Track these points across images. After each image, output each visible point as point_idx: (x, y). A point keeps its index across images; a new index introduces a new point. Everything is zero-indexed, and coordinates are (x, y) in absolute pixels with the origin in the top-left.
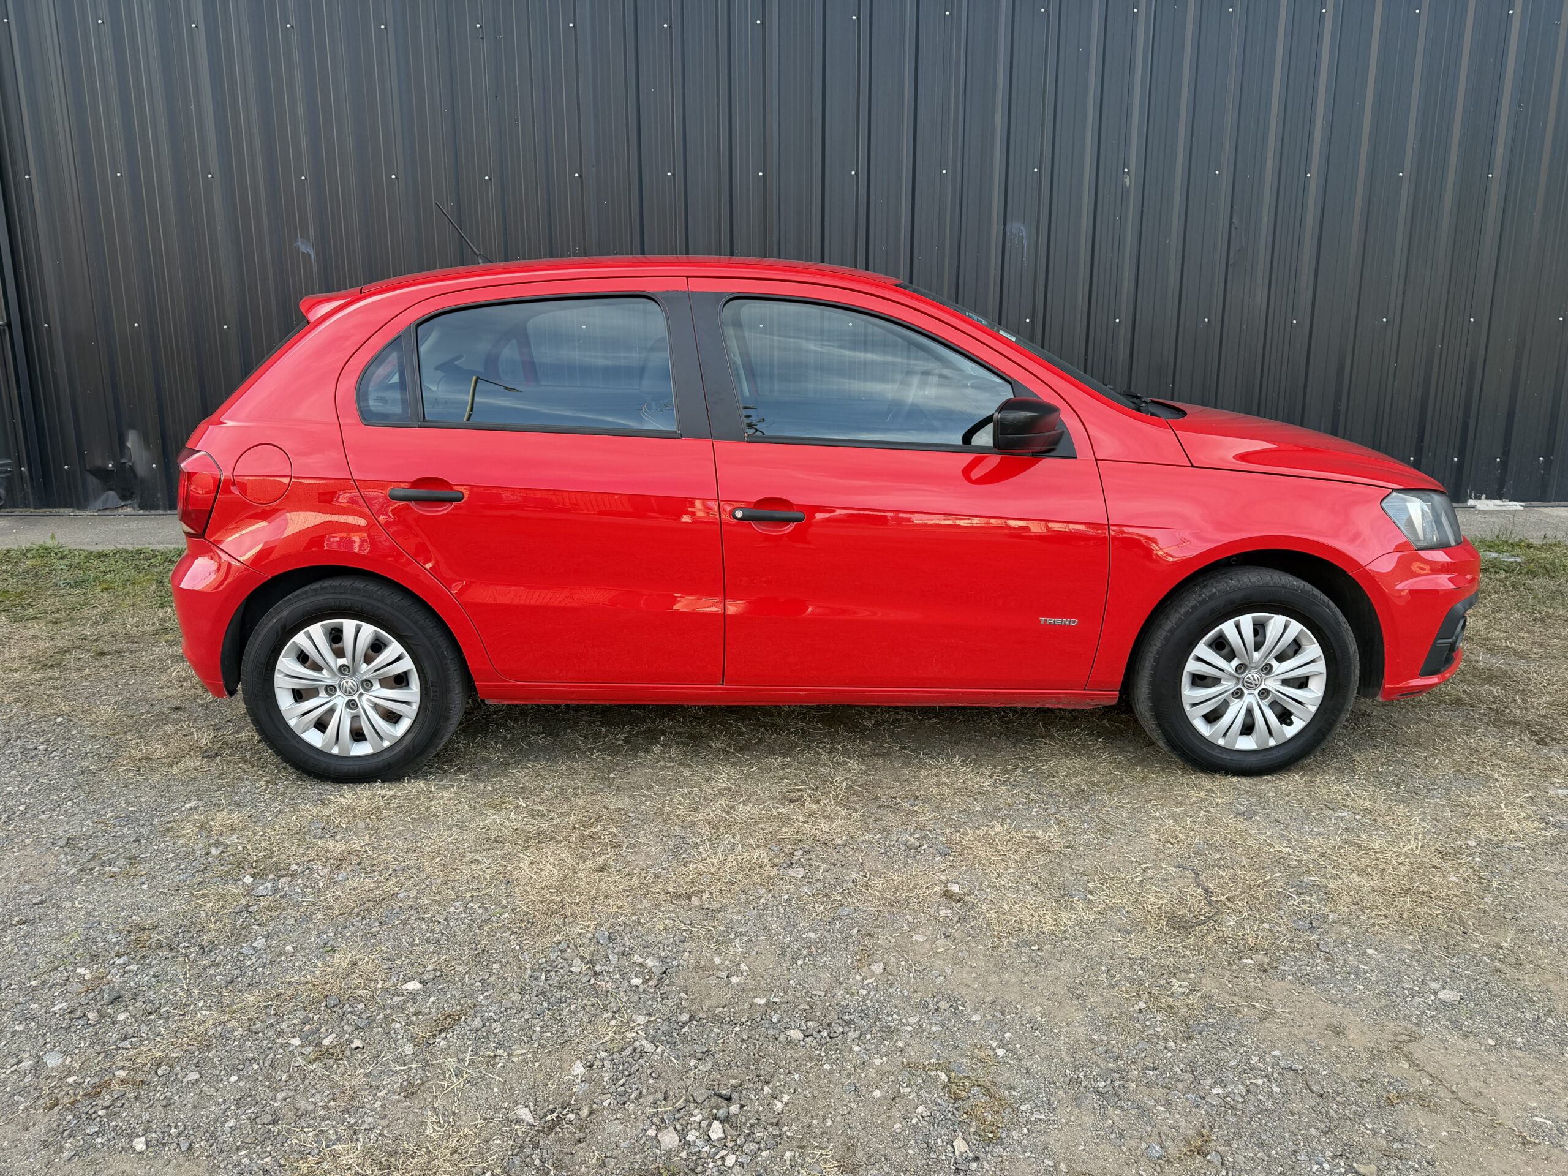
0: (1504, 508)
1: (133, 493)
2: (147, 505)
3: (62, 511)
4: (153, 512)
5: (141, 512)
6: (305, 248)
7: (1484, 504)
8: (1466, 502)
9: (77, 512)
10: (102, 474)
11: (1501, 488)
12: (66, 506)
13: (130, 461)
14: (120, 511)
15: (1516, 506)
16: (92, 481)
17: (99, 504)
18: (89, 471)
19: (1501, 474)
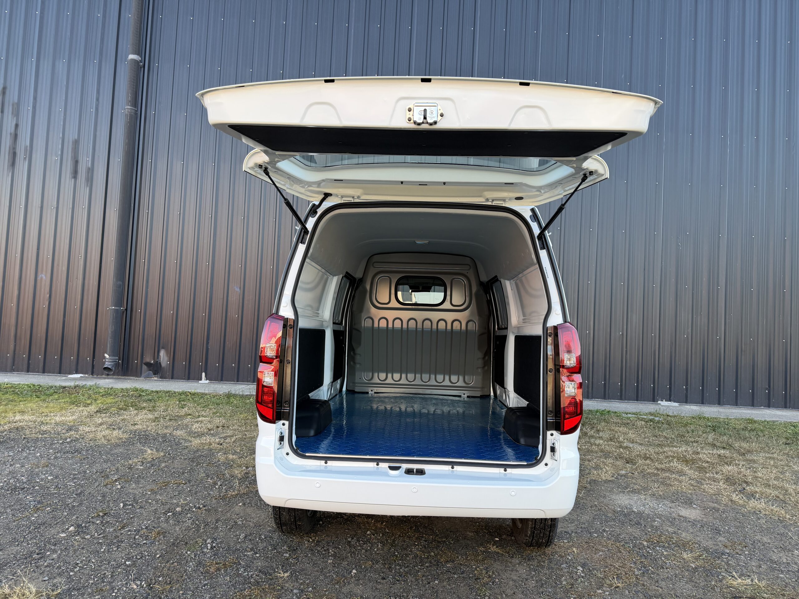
0: (671, 405)
1: (157, 374)
2: (163, 377)
3: (131, 378)
4: (164, 380)
5: (160, 379)
6: (238, 290)
7: (664, 403)
8: (658, 402)
9: (137, 378)
11: (670, 397)
13: (160, 361)
15: (676, 404)
16: (145, 367)
17: (145, 376)
18: (144, 363)
19: (670, 392)
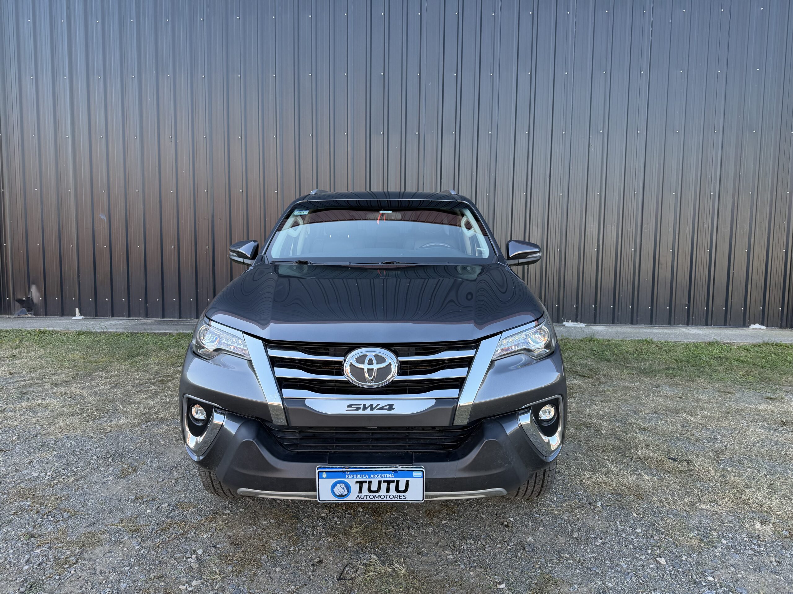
0: (576, 326)
1: (32, 309)
2: (36, 314)
3: (4, 315)
4: (39, 317)
5: (34, 317)
6: (104, 217)
7: (569, 324)
8: (562, 323)
9: (10, 316)
10: (20, 301)
11: (577, 317)
12: (6, 314)
13: (32, 296)
14: (26, 316)
15: (583, 325)
16: (17, 304)
17: (19, 312)
18: (16, 300)
19: (576, 312)
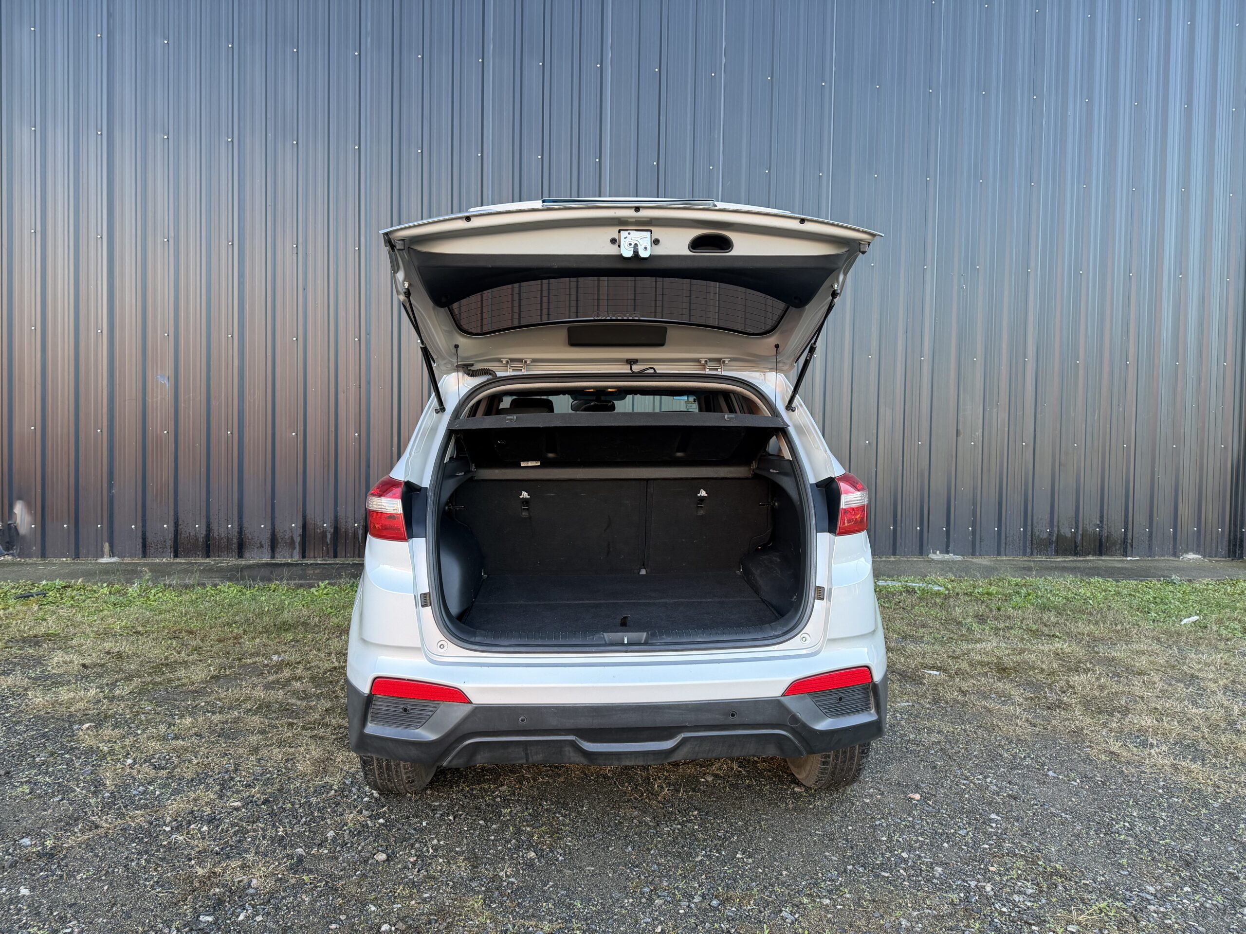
0: (950, 559)
1: (12, 549)
2: (24, 554)
4: (28, 559)
5: (20, 559)
6: (165, 381)
7: (939, 557)
8: (928, 555)
11: (948, 546)
13: (15, 523)
15: (959, 558)
19: (947, 538)
